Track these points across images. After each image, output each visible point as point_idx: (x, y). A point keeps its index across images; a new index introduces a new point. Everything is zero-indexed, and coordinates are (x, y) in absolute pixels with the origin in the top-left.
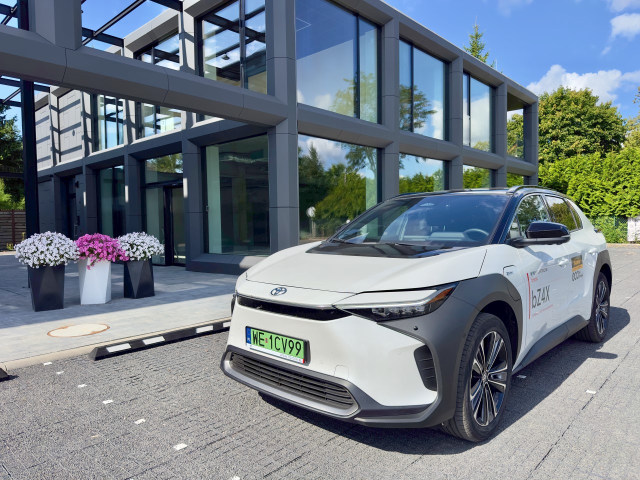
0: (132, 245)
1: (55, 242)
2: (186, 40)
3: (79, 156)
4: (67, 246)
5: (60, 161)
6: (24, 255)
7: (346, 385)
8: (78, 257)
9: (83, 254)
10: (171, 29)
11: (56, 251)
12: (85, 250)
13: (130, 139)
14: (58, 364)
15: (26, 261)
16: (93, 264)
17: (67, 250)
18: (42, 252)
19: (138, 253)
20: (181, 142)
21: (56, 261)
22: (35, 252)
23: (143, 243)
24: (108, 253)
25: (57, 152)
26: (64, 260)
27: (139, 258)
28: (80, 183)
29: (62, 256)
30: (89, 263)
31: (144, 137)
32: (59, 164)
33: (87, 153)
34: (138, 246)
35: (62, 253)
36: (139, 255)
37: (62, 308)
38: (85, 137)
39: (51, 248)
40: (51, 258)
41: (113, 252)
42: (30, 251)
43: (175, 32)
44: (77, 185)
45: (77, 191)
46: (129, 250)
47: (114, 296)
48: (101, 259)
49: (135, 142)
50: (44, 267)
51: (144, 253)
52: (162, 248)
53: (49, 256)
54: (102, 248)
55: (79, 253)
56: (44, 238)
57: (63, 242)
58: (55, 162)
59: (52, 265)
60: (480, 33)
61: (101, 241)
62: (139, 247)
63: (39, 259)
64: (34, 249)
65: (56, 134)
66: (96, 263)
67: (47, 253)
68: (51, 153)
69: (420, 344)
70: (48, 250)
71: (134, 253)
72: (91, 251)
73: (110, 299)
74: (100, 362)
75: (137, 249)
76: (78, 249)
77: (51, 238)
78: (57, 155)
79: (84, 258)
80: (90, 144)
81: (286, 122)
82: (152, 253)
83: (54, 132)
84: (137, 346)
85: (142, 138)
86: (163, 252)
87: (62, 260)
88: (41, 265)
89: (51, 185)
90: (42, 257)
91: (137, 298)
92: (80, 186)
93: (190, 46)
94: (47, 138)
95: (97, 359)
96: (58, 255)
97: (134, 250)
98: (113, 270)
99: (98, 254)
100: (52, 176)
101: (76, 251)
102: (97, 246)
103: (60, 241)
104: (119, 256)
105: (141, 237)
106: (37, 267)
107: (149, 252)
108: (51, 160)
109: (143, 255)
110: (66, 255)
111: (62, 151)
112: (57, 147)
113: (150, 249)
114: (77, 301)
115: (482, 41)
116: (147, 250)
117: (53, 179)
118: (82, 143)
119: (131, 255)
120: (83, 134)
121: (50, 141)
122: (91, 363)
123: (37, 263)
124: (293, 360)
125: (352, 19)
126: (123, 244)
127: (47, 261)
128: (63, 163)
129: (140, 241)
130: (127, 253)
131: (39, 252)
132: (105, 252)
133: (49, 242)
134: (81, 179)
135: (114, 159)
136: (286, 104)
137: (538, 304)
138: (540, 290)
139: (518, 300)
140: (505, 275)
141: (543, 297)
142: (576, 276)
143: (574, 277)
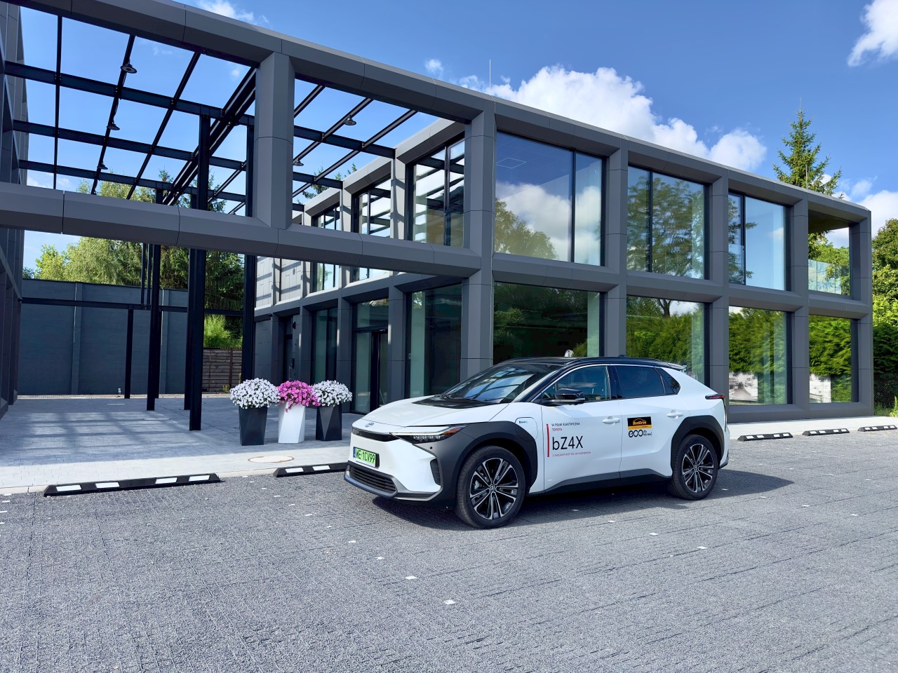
0: (323, 392)
1: (261, 387)
2: (397, 187)
3: (296, 296)
4: (270, 391)
5: (280, 300)
6: (237, 398)
7: (393, 480)
8: (278, 401)
9: (282, 399)
10: (384, 174)
11: (261, 395)
12: (284, 395)
13: (344, 283)
14: (251, 478)
15: (238, 402)
16: (290, 408)
17: (270, 395)
18: (250, 396)
19: (328, 399)
20: (388, 288)
21: (260, 404)
22: (245, 395)
23: (333, 390)
24: (303, 399)
25: (278, 290)
26: (267, 402)
27: (329, 404)
28: (297, 323)
29: (265, 400)
30: (287, 406)
31: (359, 280)
32: (278, 303)
33: (305, 294)
34: (328, 393)
35: (265, 397)
36: (329, 401)
37: (263, 444)
38: (304, 277)
39: (257, 392)
40: (257, 401)
41: (307, 398)
42: (242, 395)
43: (388, 177)
44: (294, 326)
45: (294, 332)
46: (321, 396)
47: (307, 439)
48: (297, 403)
49: (349, 285)
50: (251, 408)
51: (334, 399)
52: (350, 395)
53: (255, 399)
54: (298, 394)
55: (279, 398)
56: (253, 384)
57: (267, 388)
58: (275, 302)
59: (257, 406)
61: (299, 388)
62: (329, 394)
63: (248, 402)
64: (245, 393)
65: (277, 272)
66: (292, 407)
67: (254, 396)
68: (272, 291)
69: (433, 457)
70: (255, 394)
71: (325, 399)
72: (289, 396)
73: (303, 439)
74: (279, 479)
75: (328, 396)
76: (279, 394)
77: (259, 384)
78: (278, 294)
79: (283, 402)
80: (308, 285)
81: (480, 273)
82: (340, 400)
83: (276, 269)
84: (308, 471)
85: (355, 281)
86: (351, 399)
87: (265, 403)
88: (249, 406)
89: (270, 324)
90: (250, 399)
91: (326, 440)
92: (297, 327)
93: (401, 193)
94: (269, 275)
95: (278, 476)
96: (262, 399)
97: (325, 397)
98: (307, 417)
99: (295, 399)
100: (271, 315)
101: (277, 396)
102: (295, 391)
103: (266, 387)
104: (313, 401)
105: (332, 385)
106: (246, 408)
107: (338, 399)
108: (271, 299)
109: (332, 402)
110: (269, 399)
111: (282, 289)
112: (278, 286)
113: (339, 396)
114: (276, 440)
115: (809, 131)
116: (335, 397)
117: (271, 318)
118: (301, 283)
119: (323, 401)
120: (302, 274)
121: (272, 278)
122: (274, 481)
123: (246, 404)
124: (370, 465)
125: (568, 155)
126: (317, 391)
127: (254, 403)
128: (283, 302)
129: (331, 388)
130: (320, 399)
131: (248, 396)
132: (300, 398)
133: (257, 387)
134: (298, 319)
135: (329, 304)
136: (480, 255)
137: (562, 448)
138: (566, 438)
139: (531, 441)
140: (517, 423)
141: (571, 444)
142: (636, 433)
143: (631, 434)
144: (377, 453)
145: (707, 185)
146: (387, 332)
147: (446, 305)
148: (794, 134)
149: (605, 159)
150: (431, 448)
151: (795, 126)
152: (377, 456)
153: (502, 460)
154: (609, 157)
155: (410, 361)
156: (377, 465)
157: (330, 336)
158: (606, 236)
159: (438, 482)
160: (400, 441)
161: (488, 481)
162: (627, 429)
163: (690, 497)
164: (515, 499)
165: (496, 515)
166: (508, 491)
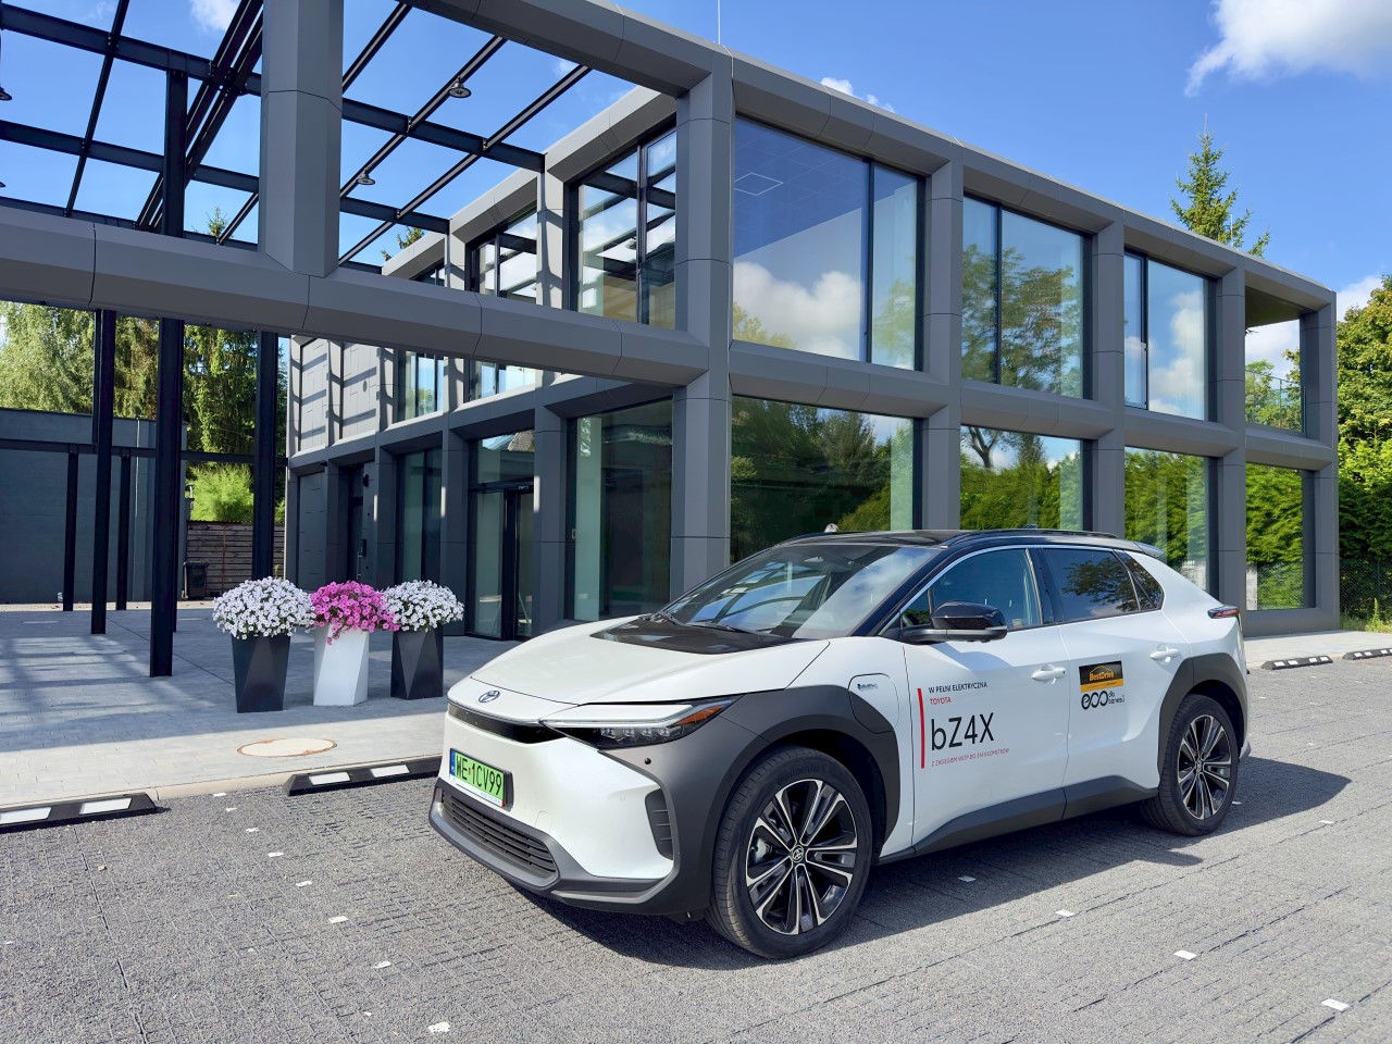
0: (405, 604)
1: (275, 595)
2: (548, 223)
3: (369, 428)
4: (293, 603)
5: (341, 437)
6: (225, 617)
7: (548, 843)
8: (312, 622)
9: (320, 618)
10: (524, 204)
11: (274, 611)
12: (324, 610)
13: (453, 403)
14: (235, 796)
15: (228, 626)
16: (336, 635)
17: (293, 611)
18: (253, 613)
19: (414, 618)
20: (533, 410)
21: (273, 629)
22: (242, 612)
23: (425, 600)
24: (363, 618)
25: (336, 419)
26: (288, 626)
27: (417, 626)
28: (370, 478)
29: (284, 620)
30: (330, 633)
31: (480, 397)
32: (338, 442)
33: (383, 424)
34: (415, 605)
35: (283, 615)
36: (416, 621)
37: (280, 709)
38: (382, 394)
39: (267, 605)
40: (266, 623)
41: (371, 616)
42: (234, 611)
43: (531, 209)
44: (366, 482)
45: (366, 492)
46: (400, 612)
47: (373, 694)
48: (350, 626)
49: (462, 406)
50: (254, 637)
51: (426, 617)
52: (459, 609)
53: (262, 619)
54: (352, 608)
55: (314, 616)
56: (259, 589)
57: (289, 597)
58: (331, 440)
59: (266, 634)
60: (1214, 150)
61: (355, 597)
62: (417, 608)
63: (246, 625)
64: (242, 607)
65: (336, 387)
66: (341, 634)
67: (260, 613)
68: (326, 422)
69: (652, 785)
70: (262, 609)
71: (408, 617)
72: (334, 612)
73: (365, 697)
74: (293, 799)
75: (414, 611)
76: (313, 608)
77: (270, 589)
78: (337, 425)
79: (322, 624)
80: (390, 408)
81: (706, 378)
82: (439, 618)
83: (333, 383)
84: (361, 779)
85: (474, 399)
86: (460, 617)
87: (283, 627)
88: (250, 634)
89: (323, 479)
90: (252, 620)
91: (410, 699)
92: (370, 483)
93: (556, 235)
94: (322, 394)
95: (292, 793)
96: (277, 619)
97: (408, 613)
98: (373, 646)
99: (346, 618)
100: (325, 464)
101: (309, 612)
102: (345, 604)
103: (284, 593)
104: (384, 621)
105: (423, 590)
106: (244, 637)
107: (435, 616)
108: (326, 435)
109: (423, 622)
110: (291, 619)
111: (344, 418)
112: (337, 411)
113: (436, 612)
114: (307, 699)
115: (1218, 168)
116: (429, 614)
117: (326, 469)
118: (376, 405)
119: (404, 621)
120: (378, 389)
121: (326, 399)
122: (283, 806)
123: (243, 630)
124: (492, 800)
125: (860, 168)
126: (392, 601)
127: (260, 627)
128: (345, 440)
129: (420, 597)
130: (398, 617)
131: (247, 613)
132: (357, 615)
133: (265, 596)
134: (372, 471)
135: (426, 443)
136: (708, 345)
137: (952, 745)
138: (959, 719)
139: (885, 732)
140: (854, 689)
141: (970, 733)
142: (1095, 700)
143: (1087, 702)
144: (508, 769)
145: (1088, 237)
146: (531, 490)
147: (636, 443)
148: (1195, 172)
149: (922, 180)
150: (648, 762)
151: (1196, 161)
152: (508, 778)
153: (819, 783)
154: (930, 176)
155: (574, 542)
156: (508, 800)
157: (429, 500)
158: (926, 319)
159: (665, 848)
160: (566, 742)
161: (788, 839)
162: (1077, 690)
163: (1192, 831)
164: (849, 877)
165: (807, 919)
166: (832, 858)
